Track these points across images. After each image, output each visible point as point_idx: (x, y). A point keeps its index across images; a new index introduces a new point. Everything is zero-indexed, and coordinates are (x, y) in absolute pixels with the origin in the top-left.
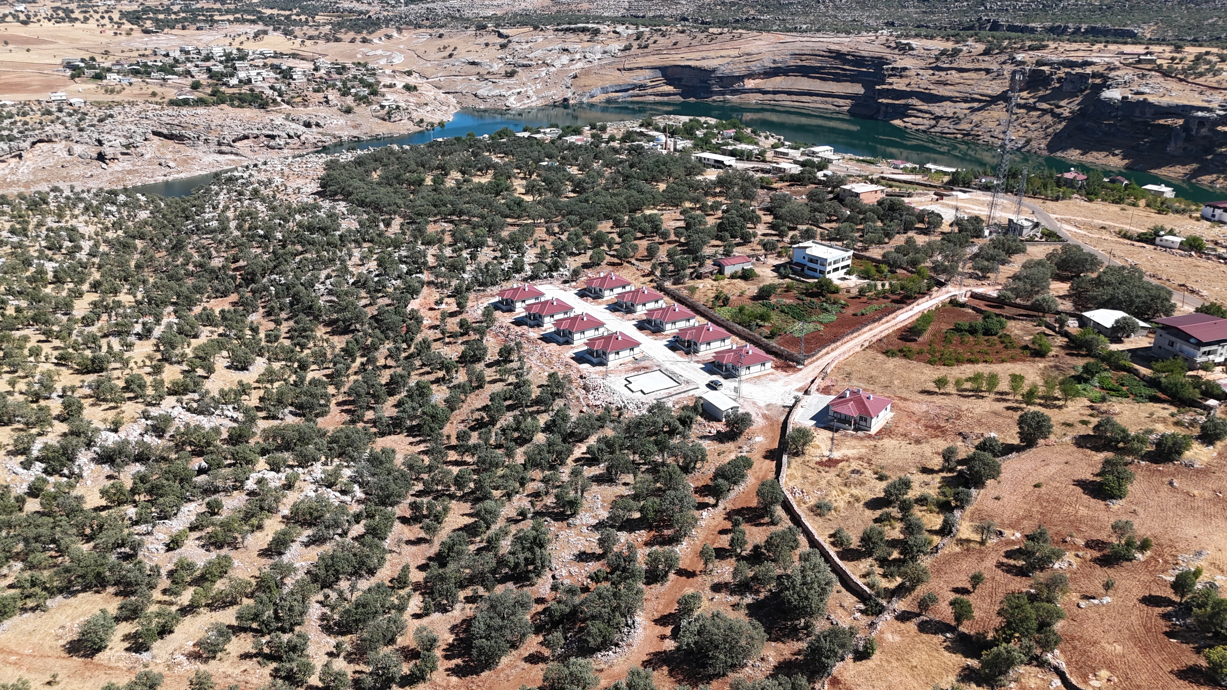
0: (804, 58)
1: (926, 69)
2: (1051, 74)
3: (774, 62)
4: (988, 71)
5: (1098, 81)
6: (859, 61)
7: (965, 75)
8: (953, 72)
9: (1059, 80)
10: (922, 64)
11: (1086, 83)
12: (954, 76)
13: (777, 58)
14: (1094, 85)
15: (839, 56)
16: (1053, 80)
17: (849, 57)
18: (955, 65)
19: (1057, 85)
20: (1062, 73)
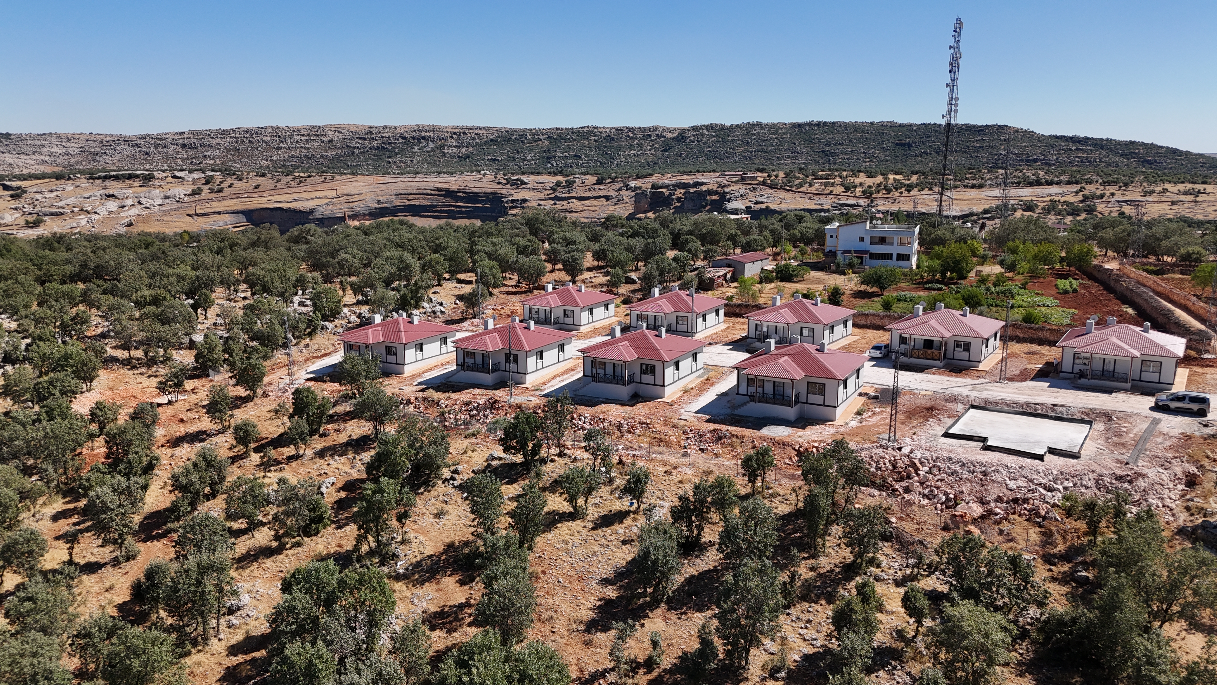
0: (410, 197)
1: (546, 199)
2: (670, 194)
3: (379, 202)
4: (607, 198)
5: (715, 197)
6: (473, 197)
7: (586, 202)
8: (574, 200)
9: (679, 200)
10: (541, 196)
11: (705, 199)
12: (576, 204)
13: (381, 199)
14: (713, 201)
15: (448, 193)
16: (673, 200)
17: (461, 194)
18: (573, 194)
19: (679, 204)
20: (679, 193)
